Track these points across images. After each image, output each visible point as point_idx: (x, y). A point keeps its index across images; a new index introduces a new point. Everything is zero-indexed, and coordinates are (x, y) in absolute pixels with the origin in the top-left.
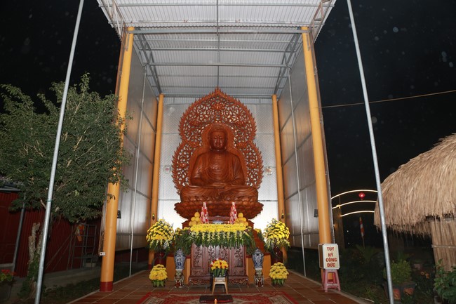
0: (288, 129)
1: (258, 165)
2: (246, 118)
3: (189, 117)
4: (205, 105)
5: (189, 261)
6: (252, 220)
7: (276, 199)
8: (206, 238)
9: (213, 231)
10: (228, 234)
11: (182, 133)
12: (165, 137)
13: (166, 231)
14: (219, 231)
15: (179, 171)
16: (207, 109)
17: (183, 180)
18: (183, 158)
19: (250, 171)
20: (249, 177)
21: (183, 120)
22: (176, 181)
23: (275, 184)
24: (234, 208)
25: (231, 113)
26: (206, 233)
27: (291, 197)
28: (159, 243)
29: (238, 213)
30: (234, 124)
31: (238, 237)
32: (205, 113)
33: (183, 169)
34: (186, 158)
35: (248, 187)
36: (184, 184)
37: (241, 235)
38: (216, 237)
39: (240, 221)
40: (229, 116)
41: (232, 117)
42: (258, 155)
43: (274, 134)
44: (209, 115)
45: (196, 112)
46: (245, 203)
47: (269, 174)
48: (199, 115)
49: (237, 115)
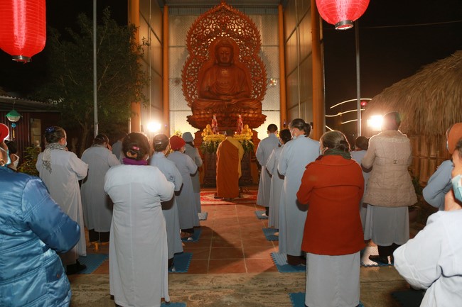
0: (292, 41)
1: (262, 78)
2: (252, 31)
3: (196, 31)
4: (211, 19)
6: (256, 130)
7: (279, 109)
11: (189, 48)
12: (172, 50)
15: (189, 85)
16: (213, 22)
17: (193, 94)
18: (192, 72)
19: (255, 84)
20: (254, 89)
21: (190, 33)
22: (186, 94)
23: (278, 95)
24: (241, 121)
25: (236, 27)
27: (292, 108)
29: (244, 124)
30: (241, 37)
32: (211, 27)
33: (192, 83)
34: (194, 73)
35: (253, 100)
36: (193, 97)
37: (247, 144)
39: (246, 132)
40: (235, 30)
41: (237, 30)
42: (263, 68)
43: (279, 46)
44: (215, 29)
45: (202, 26)
46: (250, 115)
47: (273, 86)
48: (205, 28)
49: (242, 28)
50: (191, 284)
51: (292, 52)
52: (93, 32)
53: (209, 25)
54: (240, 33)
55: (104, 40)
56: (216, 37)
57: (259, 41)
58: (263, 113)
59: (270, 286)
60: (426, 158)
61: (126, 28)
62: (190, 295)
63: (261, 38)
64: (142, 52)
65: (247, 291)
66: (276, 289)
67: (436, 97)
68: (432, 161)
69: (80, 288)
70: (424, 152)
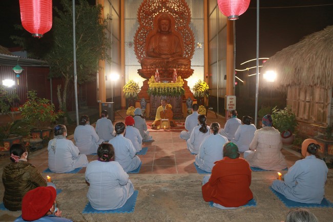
0: (214, 15)
1: (192, 42)
2: (184, 8)
3: (144, 8)
5: (148, 104)
6: (186, 80)
7: (203, 65)
8: (159, 91)
9: (163, 87)
10: (172, 89)
11: (140, 20)
12: (127, 21)
13: (135, 87)
14: (166, 87)
15: (138, 47)
16: (157, 1)
17: (142, 53)
18: (141, 38)
19: (186, 47)
20: (186, 51)
21: (140, 9)
22: (137, 53)
23: (203, 55)
24: (176, 73)
25: (173, 5)
26: (159, 88)
27: (212, 64)
28: (131, 94)
29: (178, 75)
30: (176, 13)
31: (178, 90)
32: (155, 5)
33: (141, 45)
34: (143, 38)
35: (185, 58)
36: (142, 56)
37: (179, 90)
38: (164, 91)
39: (179, 81)
40: (172, 7)
41: (174, 7)
42: (192, 35)
43: (204, 19)
44: (158, 6)
45: (149, 4)
46: (182, 69)
47: (199, 48)
48: (151, 6)
49: (178, 6)
50: (141, 180)
51: (213, 23)
52: (72, 10)
53: (154, 3)
54: (176, 10)
55: (80, 16)
56: (159, 12)
57: (189, 15)
58: (192, 68)
59: (192, 182)
60: (304, 101)
61: (95, 7)
62: (141, 187)
63: (191, 13)
64: (106, 24)
65: (177, 184)
66: (196, 183)
67: (309, 59)
68: (307, 104)
69: (70, 181)
70: (302, 97)
